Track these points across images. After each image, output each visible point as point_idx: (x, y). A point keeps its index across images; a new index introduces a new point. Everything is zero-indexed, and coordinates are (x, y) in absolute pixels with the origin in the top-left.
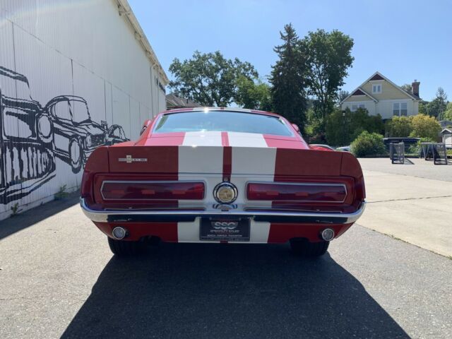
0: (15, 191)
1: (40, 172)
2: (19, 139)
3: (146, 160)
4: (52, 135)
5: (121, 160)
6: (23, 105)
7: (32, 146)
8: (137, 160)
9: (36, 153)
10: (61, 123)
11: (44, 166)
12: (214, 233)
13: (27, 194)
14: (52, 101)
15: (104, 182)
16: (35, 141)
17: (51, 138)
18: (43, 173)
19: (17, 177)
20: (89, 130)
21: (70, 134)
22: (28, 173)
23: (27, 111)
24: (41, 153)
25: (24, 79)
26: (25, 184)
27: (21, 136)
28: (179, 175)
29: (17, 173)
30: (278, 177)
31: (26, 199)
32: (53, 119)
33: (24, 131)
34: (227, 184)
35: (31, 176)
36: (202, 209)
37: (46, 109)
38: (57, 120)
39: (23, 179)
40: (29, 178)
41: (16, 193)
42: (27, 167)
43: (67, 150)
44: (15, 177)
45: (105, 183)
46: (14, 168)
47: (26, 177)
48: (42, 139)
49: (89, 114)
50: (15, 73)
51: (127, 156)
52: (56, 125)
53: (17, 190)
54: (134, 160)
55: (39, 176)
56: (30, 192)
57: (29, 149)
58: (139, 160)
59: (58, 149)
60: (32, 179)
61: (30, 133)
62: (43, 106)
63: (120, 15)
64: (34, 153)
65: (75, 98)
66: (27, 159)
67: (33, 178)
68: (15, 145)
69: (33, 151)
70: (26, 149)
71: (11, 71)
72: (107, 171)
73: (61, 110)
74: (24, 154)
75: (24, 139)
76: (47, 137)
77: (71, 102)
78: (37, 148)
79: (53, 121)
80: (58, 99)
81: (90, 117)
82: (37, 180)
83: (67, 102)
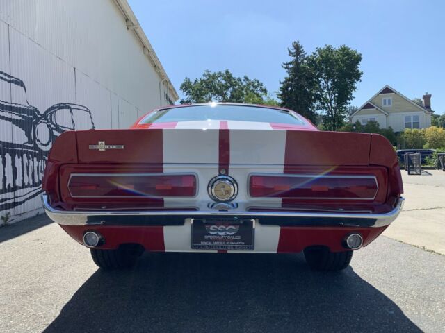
0: (6, 200)
1: (37, 181)
2: (12, 145)
3: (123, 147)
4: (51, 143)
5: (92, 147)
6: (19, 110)
7: (28, 153)
8: (111, 147)
9: (33, 160)
10: (61, 131)
11: (41, 175)
12: (209, 240)
13: (21, 203)
14: (52, 108)
16: (32, 148)
17: (50, 146)
18: (40, 182)
19: (9, 185)
22: (23, 181)
23: (23, 117)
24: (38, 161)
25: (20, 83)
26: (18, 193)
27: (16, 142)
28: (164, 166)
29: (10, 181)
30: (288, 167)
31: (19, 209)
32: (52, 126)
33: (19, 137)
34: (225, 177)
35: (26, 184)
36: (194, 209)
37: (45, 116)
38: (57, 128)
39: (15, 188)
40: (23, 186)
41: (8, 202)
42: (21, 174)
44: (7, 184)
45: (73, 177)
46: (6, 175)
47: (21, 185)
48: (39, 146)
49: (93, 123)
50: (9, 76)
51: (100, 143)
52: (56, 133)
53: (9, 199)
54: (107, 147)
55: (35, 184)
56: (24, 202)
57: (25, 156)
58: (115, 147)
60: (26, 187)
61: (26, 139)
62: (42, 113)
63: (128, 29)
64: (31, 161)
65: (78, 107)
66: (21, 166)
67: (29, 186)
68: (8, 151)
69: (28, 158)
70: (21, 155)
71: (5, 74)
72: (76, 162)
73: (62, 118)
74: (18, 161)
75: (18, 146)
76: (46, 145)
77: (73, 111)
78: (34, 155)
79: (52, 129)
80: (59, 107)
81: (94, 127)
82: (33, 189)
83: (69, 110)
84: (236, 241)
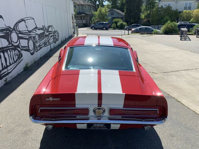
0: (4, 73)
1: (15, 60)
2: (3, 48)
3: (59, 99)
4: (18, 41)
5: (47, 99)
6: (2, 30)
7: (9, 49)
8: (55, 99)
9: (12, 52)
10: (22, 34)
11: (17, 57)
12: (94, 127)
13: (11, 72)
14: (17, 23)
15: (40, 108)
16: (11, 46)
17: (18, 42)
18: (17, 60)
19: (5, 66)
20: (36, 32)
21: (28, 37)
22: (10, 63)
23: (4, 33)
24: (14, 51)
26: (9, 68)
27: (4, 46)
28: (76, 105)
29: (4, 64)
30: (125, 106)
31: (10, 75)
32: (18, 32)
33: (4, 43)
34: (100, 108)
35: (11, 63)
36: (88, 119)
37: (14, 29)
38: (20, 32)
39: (7, 66)
40: (10, 65)
41: (5, 73)
42: (9, 60)
43: (27, 46)
44: (4, 66)
46: (2, 62)
47: (9, 65)
48: (14, 44)
49: (35, 24)
51: (50, 98)
52: (20, 35)
53: (6, 72)
54: (53, 99)
55: (15, 62)
56: (12, 71)
57: (9, 51)
58: (56, 99)
59: (22, 47)
60: (12, 65)
61: (8, 43)
62: (12, 28)
64: (11, 52)
65: (28, 18)
66: (8, 56)
67: (13, 64)
68: (1, 52)
69: (10, 51)
70: (7, 51)
72: (41, 104)
73: (22, 27)
76: (16, 43)
77: (26, 21)
78: (12, 49)
79: (18, 34)
80: (19, 22)
81: (36, 26)
82: (14, 64)
83: (24, 21)
84: (103, 127)
